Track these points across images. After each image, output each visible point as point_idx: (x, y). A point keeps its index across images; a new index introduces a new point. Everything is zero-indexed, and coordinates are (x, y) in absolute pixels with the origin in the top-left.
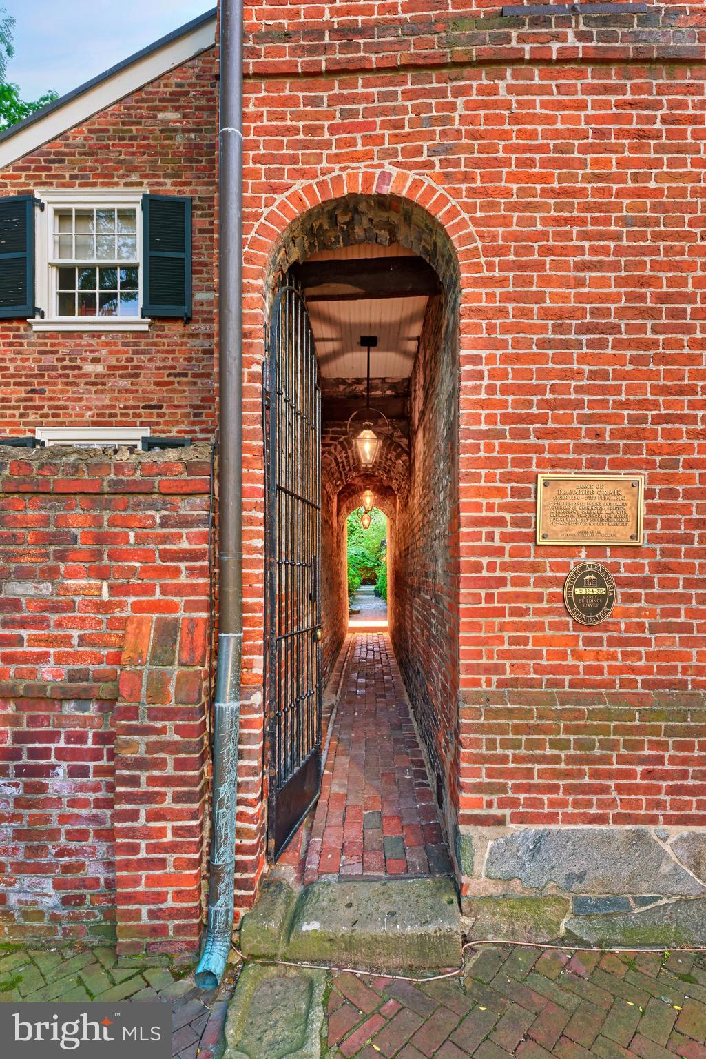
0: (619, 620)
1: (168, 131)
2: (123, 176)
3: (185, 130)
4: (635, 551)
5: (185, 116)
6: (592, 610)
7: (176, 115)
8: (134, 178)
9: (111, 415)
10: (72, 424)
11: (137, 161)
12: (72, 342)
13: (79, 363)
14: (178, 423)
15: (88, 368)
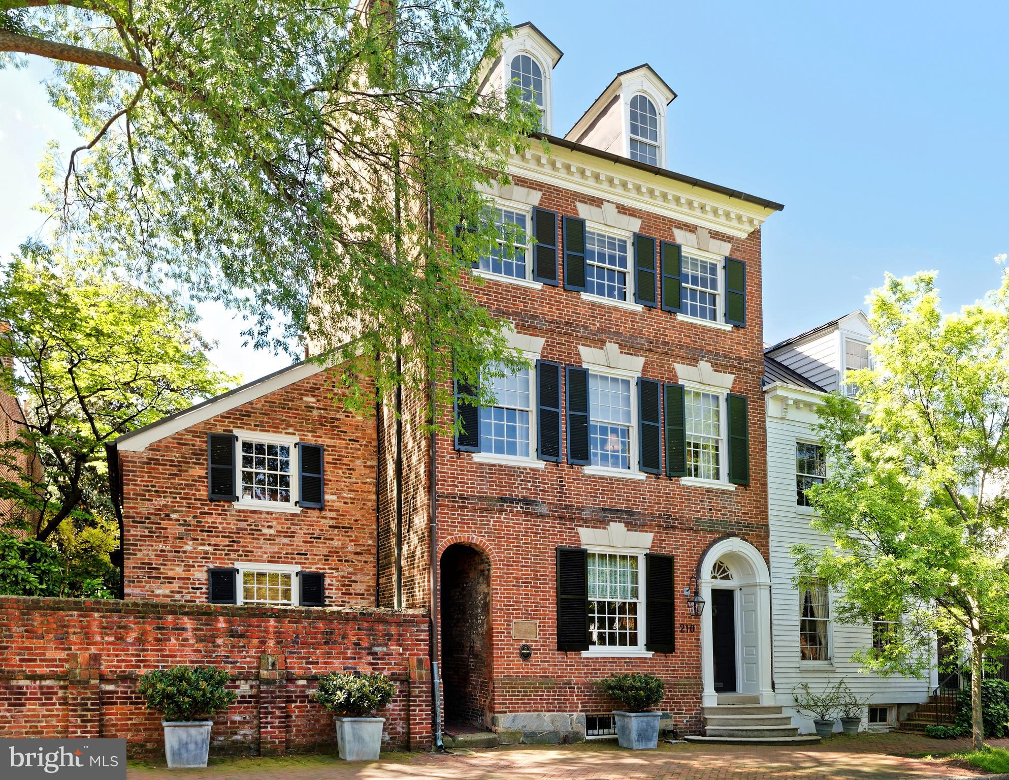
0: (533, 659)
1: (310, 408)
2: (285, 429)
3: (318, 408)
4: (536, 641)
5: (318, 401)
6: (526, 657)
7: (314, 400)
8: (291, 430)
9: (279, 557)
10: (256, 561)
11: (292, 421)
12: (256, 516)
13: (260, 528)
14: (316, 564)
15: (266, 531)
